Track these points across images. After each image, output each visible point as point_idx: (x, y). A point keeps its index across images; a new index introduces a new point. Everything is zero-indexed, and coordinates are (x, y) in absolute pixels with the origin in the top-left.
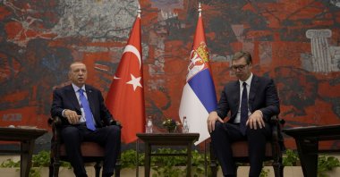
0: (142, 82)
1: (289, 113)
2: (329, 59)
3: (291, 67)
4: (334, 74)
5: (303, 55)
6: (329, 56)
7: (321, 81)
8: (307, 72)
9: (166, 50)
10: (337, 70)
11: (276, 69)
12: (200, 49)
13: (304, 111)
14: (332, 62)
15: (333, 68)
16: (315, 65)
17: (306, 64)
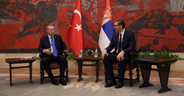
0: (82, 27)
1: (157, 33)
2: (179, 5)
3: (159, 10)
4: (181, 12)
5: (165, 3)
6: (179, 3)
7: (174, 17)
8: (167, 12)
9: (98, 4)
10: (182, 10)
11: (152, 11)
12: (107, 10)
13: (164, 32)
14: (180, 7)
15: (181, 9)
16: (172, 8)
17: (167, 8)
